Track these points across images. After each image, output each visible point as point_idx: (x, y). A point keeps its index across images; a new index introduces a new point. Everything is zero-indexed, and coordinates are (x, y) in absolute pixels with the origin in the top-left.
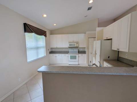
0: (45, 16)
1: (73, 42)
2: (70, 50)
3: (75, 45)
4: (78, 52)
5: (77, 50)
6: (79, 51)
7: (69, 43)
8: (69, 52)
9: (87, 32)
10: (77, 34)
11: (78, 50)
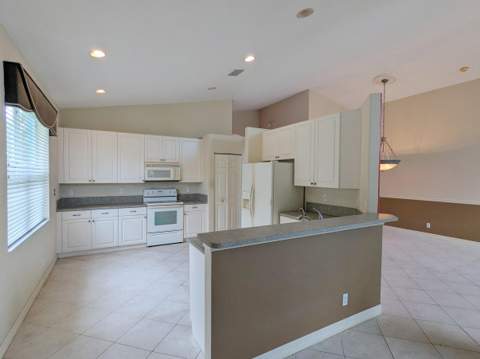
0: (98, 54)
1: (162, 163)
2: (147, 193)
3: (167, 173)
4: (175, 199)
5: (173, 192)
6: (178, 196)
7: (148, 166)
8: (145, 200)
9: (212, 136)
10: (177, 138)
11: (178, 191)
